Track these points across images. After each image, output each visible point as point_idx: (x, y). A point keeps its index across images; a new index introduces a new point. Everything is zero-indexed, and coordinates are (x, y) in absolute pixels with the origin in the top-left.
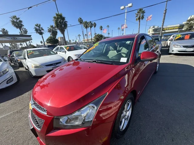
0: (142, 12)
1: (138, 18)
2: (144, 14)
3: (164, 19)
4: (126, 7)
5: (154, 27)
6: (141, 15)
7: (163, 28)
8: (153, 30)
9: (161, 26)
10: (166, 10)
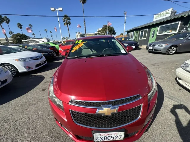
0: (68, 18)
1: (65, 22)
2: (70, 21)
3: (85, 28)
4: (57, 9)
5: (80, 33)
6: (67, 21)
7: (86, 35)
8: (80, 35)
9: (85, 33)
10: (85, 21)
